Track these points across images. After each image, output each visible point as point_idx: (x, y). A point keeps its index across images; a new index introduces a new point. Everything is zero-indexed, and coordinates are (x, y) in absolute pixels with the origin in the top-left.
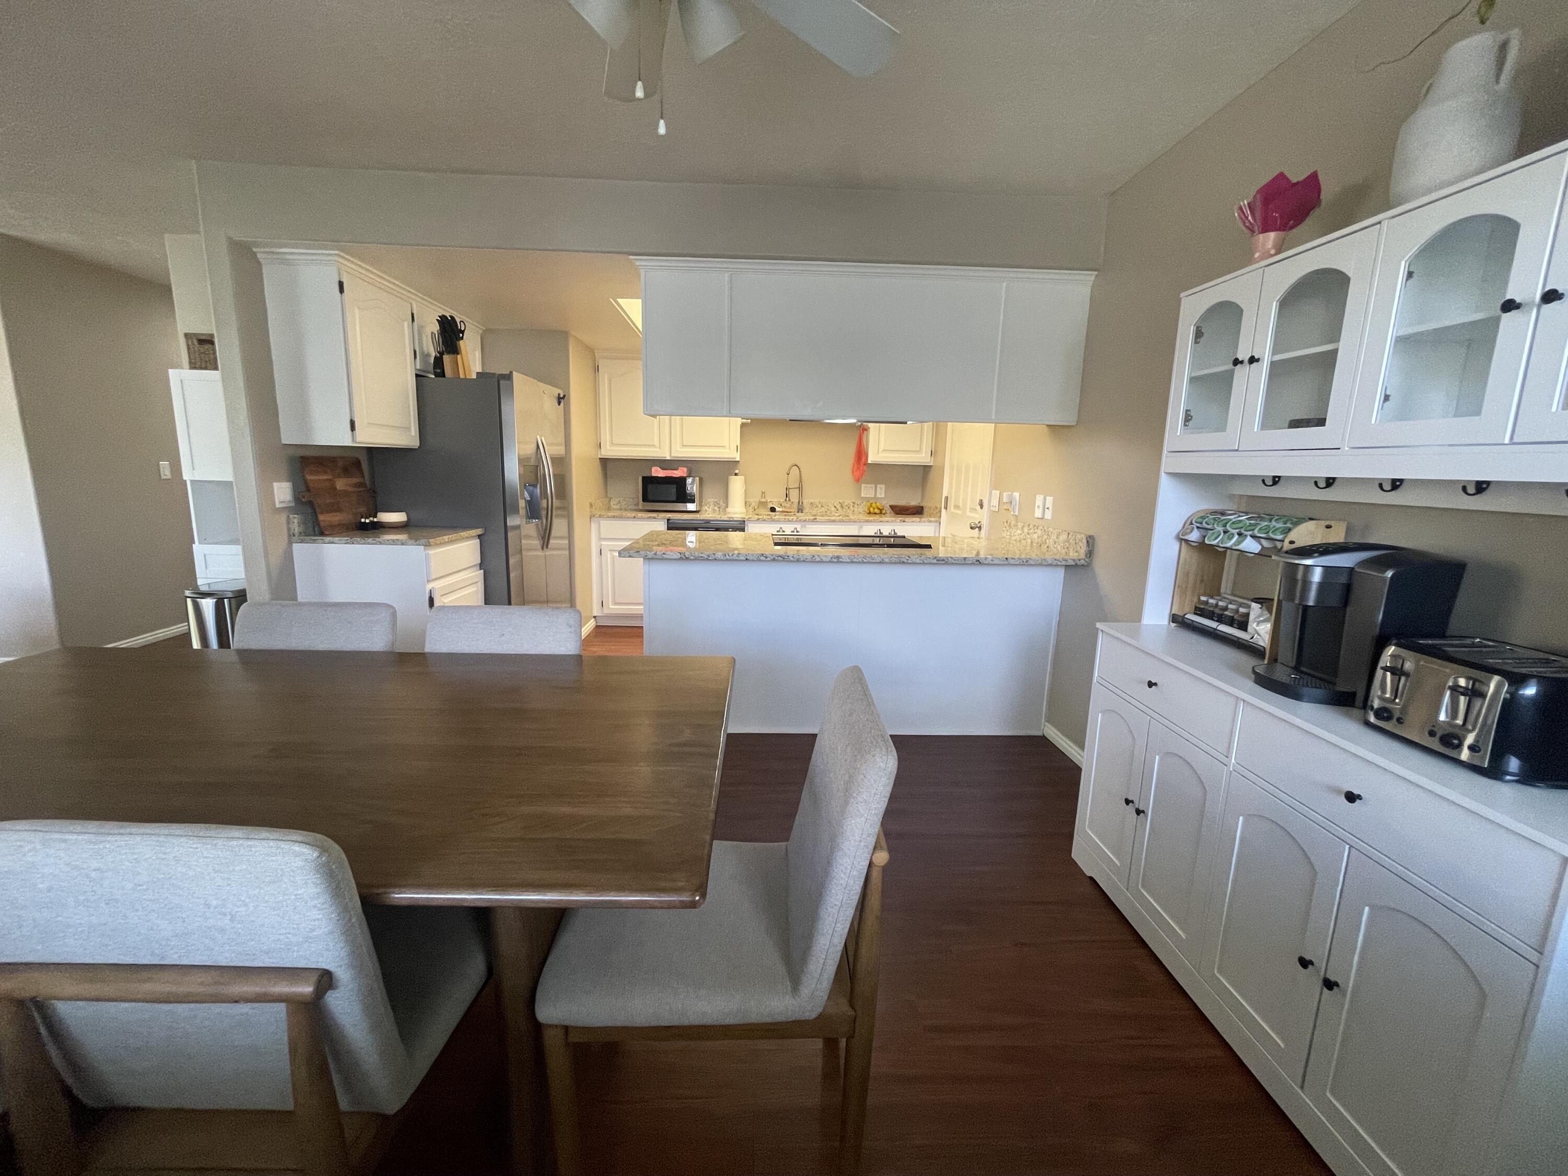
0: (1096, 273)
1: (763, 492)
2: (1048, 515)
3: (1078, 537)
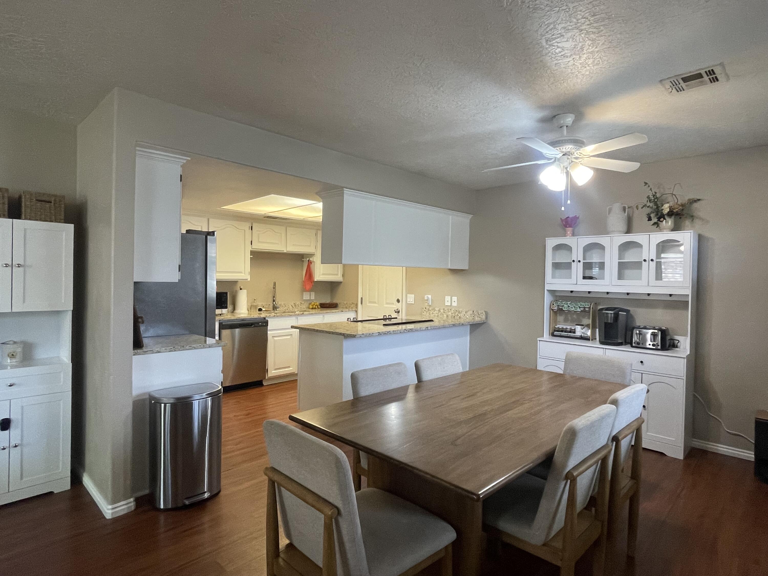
0: (472, 215)
1: (255, 300)
2: (455, 304)
3: (480, 312)
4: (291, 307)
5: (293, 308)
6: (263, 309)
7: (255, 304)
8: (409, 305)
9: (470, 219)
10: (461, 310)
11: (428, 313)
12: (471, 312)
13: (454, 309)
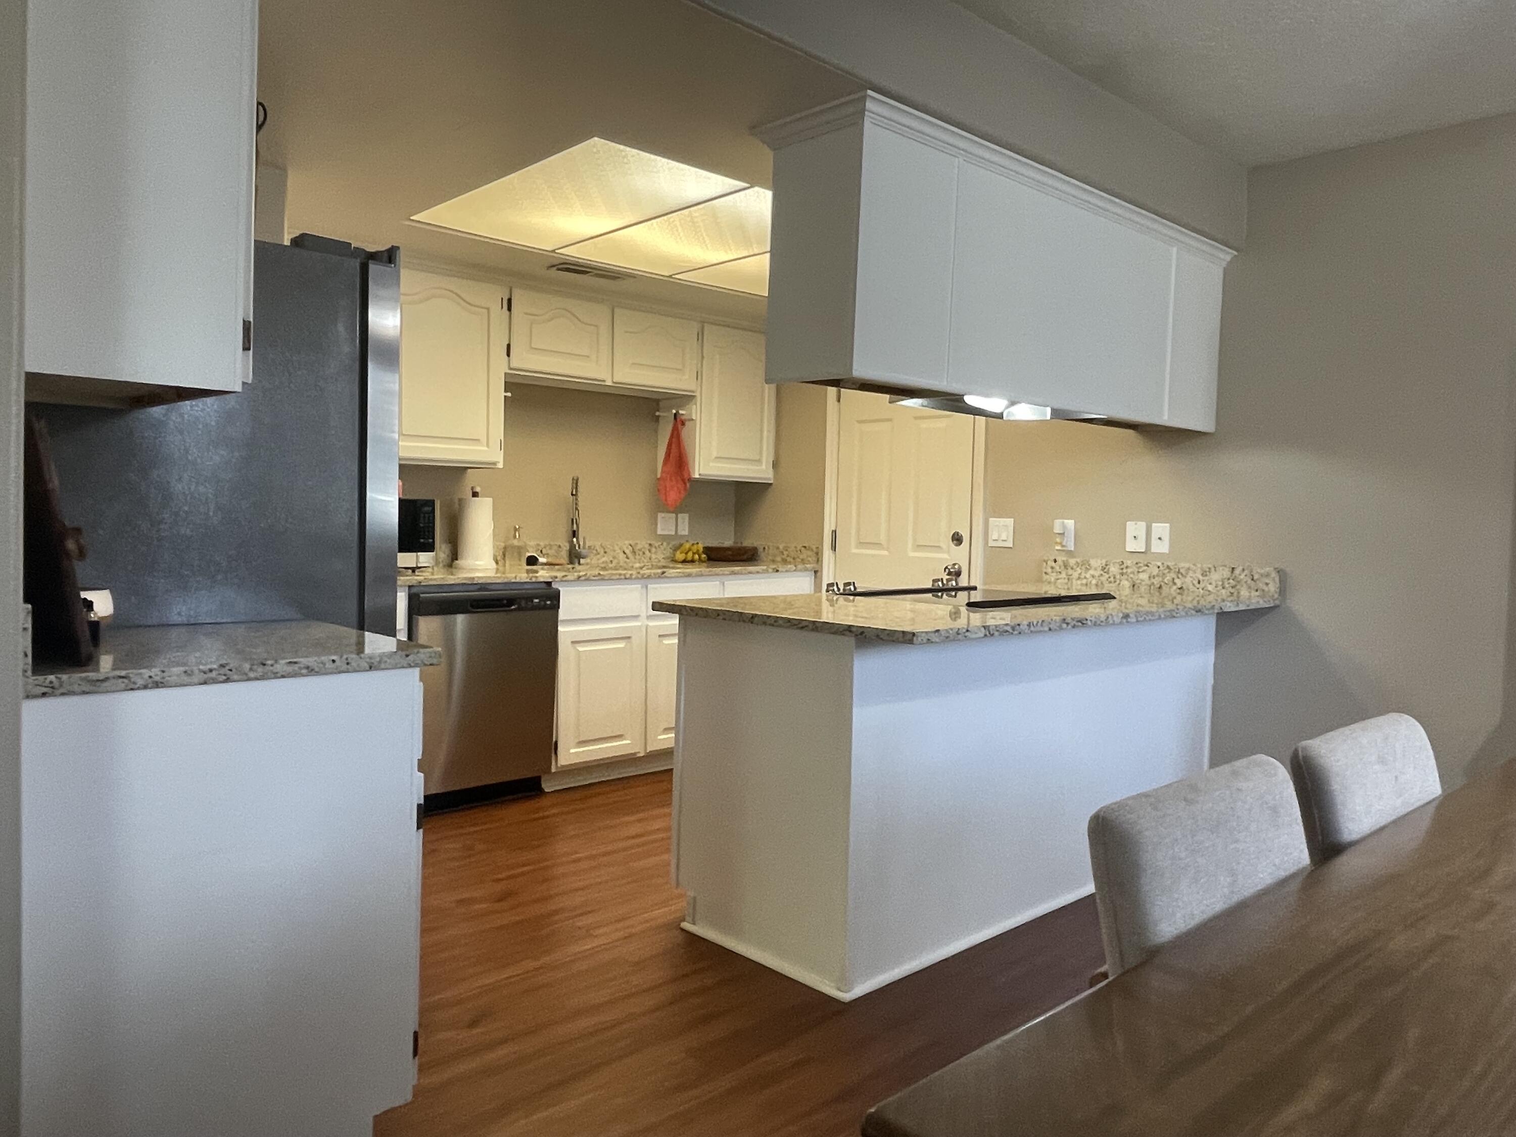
0: (1236, 253)
1: (516, 530)
2: (1161, 547)
3: (1258, 571)
4: (622, 556)
5: (627, 558)
6: (542, 560)
7: (516, 542)
8: (993, 553)
9: (1224, 264)
10: (1184, 565)
11: (1063, 575)
12: (1226, 573)
13: (1159, 564)
